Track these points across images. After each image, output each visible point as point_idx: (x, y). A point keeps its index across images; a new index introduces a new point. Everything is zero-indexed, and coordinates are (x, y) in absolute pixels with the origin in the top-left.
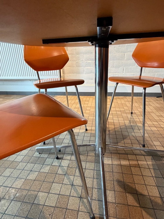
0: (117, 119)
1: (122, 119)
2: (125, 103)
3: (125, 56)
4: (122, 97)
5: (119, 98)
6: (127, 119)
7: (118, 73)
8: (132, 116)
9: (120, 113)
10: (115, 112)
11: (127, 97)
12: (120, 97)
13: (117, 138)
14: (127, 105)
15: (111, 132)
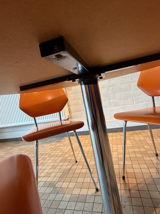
0: (138, 166)
1: (145, 166)
2: (144, 139)
3: (132, 86)
4: (139, 131)
5: (136, 134)
6: (152, 165)
7: (128, 104)
8: (158, 160)
9: (140, 155)
10: (134, 155)
11: (146, 130)
12: (136, 131)
13: (143, 206)
14: (148, 142)
15: (133, 192)
